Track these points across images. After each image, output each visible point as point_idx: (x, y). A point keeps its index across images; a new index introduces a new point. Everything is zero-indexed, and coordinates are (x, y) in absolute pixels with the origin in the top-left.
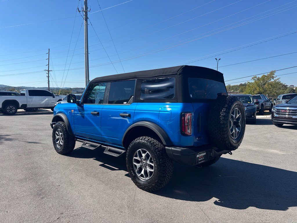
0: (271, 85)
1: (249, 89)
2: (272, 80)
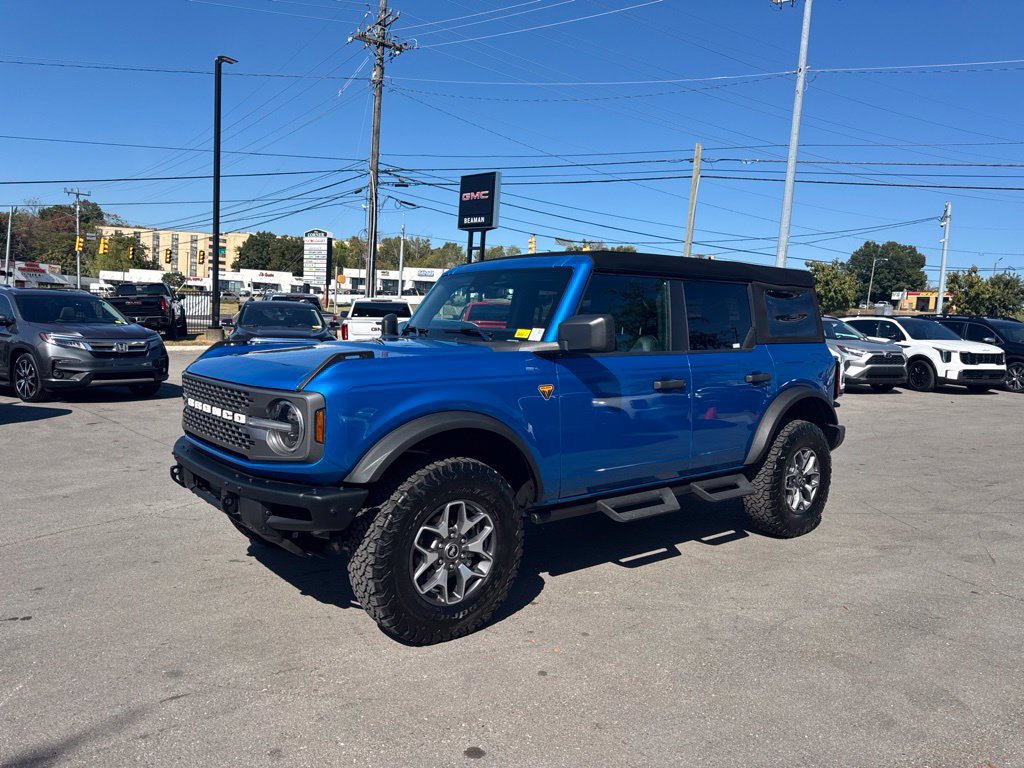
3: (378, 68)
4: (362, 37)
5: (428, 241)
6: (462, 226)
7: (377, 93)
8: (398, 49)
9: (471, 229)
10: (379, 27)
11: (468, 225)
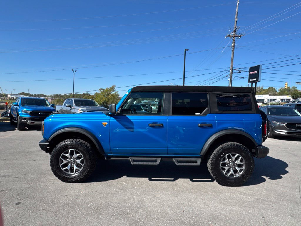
0: (113, 96)
1: (98, 99)
2: (113, 93)
3: (233, 43)
4: (229, 36)
5: (263, 87)
6: (249, 82)
7: (233, 49)
8: (240, 37)
9: (252, 82)
10: (234, 32)
11: (251, 81)
